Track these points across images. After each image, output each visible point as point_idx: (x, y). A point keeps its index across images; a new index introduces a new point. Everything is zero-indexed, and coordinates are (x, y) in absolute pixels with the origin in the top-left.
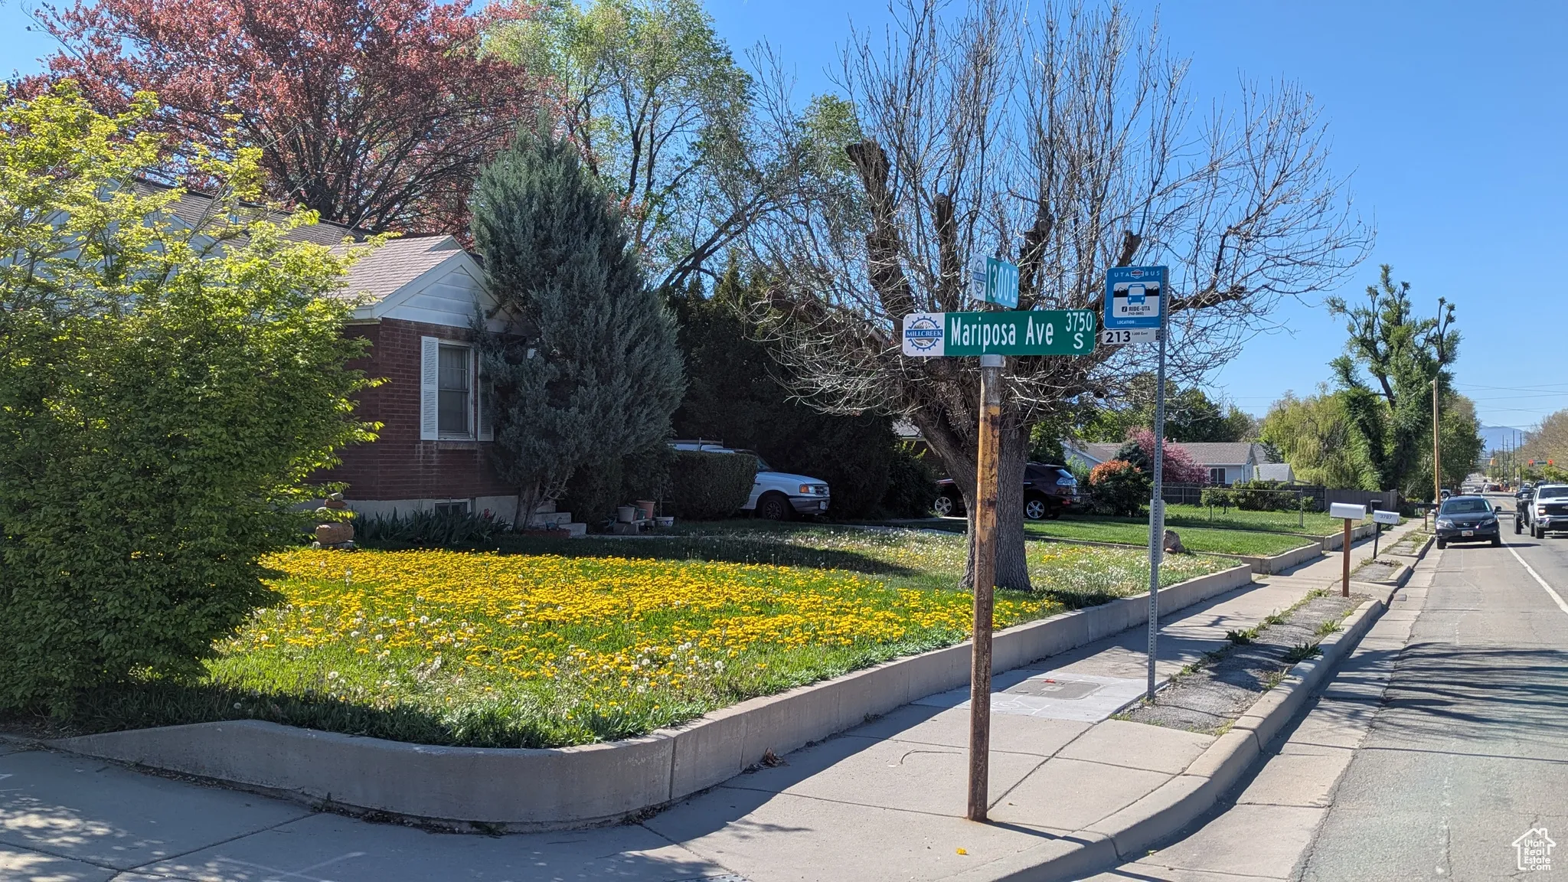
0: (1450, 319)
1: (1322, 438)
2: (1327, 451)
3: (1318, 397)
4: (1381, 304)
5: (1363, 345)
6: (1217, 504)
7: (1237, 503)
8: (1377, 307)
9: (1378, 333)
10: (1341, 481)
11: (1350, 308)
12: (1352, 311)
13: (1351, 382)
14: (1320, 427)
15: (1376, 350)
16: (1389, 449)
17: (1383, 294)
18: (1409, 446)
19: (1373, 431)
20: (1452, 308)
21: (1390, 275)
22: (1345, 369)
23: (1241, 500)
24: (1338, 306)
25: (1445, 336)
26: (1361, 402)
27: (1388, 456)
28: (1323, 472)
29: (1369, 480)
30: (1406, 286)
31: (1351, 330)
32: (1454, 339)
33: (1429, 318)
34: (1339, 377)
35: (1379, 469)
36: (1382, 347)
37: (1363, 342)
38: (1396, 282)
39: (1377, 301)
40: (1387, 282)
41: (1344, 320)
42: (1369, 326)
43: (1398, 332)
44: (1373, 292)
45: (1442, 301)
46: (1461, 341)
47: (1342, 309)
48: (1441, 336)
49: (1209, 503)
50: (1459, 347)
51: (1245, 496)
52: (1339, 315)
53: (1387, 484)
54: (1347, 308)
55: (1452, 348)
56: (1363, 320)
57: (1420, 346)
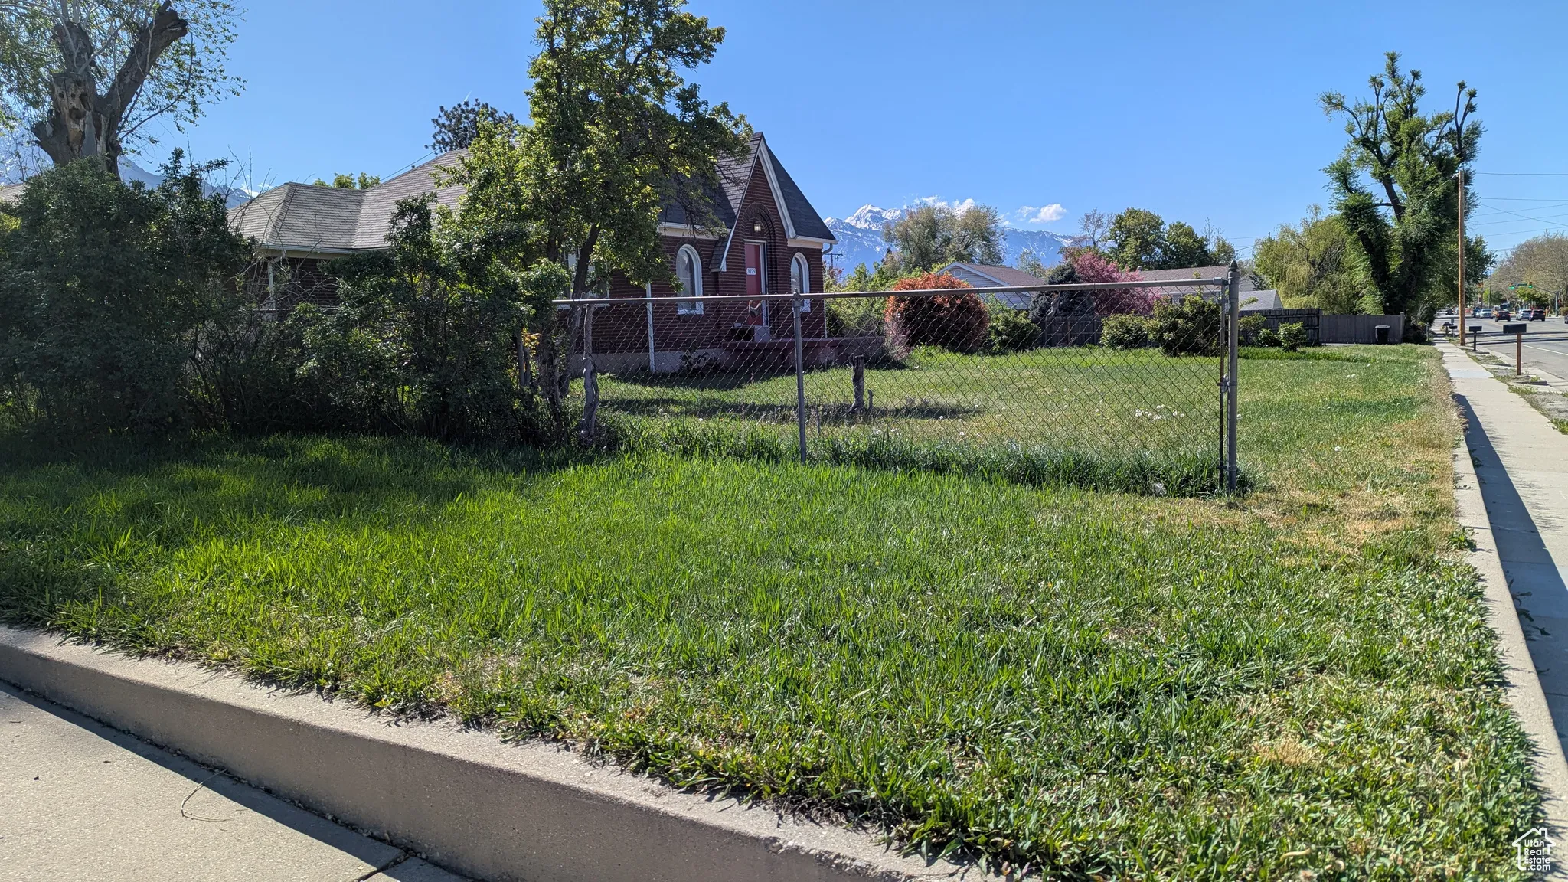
0: (1470, 108)
1: (1313, 263)
2: (1319, 278)
3: (1309, 220)
4: (1386, 96)
5: (1364, 145)
6: (1128, 345)
7: (1159, 342)
8: (1382, 100)
9: (1383, 129)
10: (1333, 309)
11: (1350, 104)
12: (1352, 108)
13: (1350, 190)
14: (1311, 253)
15: (1379, 151)
16: (1395, 264)
17: (1389, 84)
18: (1420, 259)
19: (1375, 245)
20: (1473, 95)
21: (1397, 64)
22: (1343, 176)
23: (1166, 335)
24: (1335, 103)
25: (1464, 130)
26: (1359, 213)
27: (1394, 274)
28: (1312, 301)
29: (1370, 304)
30: (1416, 75)
31: (1351, 131)
32: (1475, 131)
33: (1442, 112)
34: (1336, 185)
35: (1382, 288)
36: (1386, 148)
37: (1365, 142)
38: (1404, 72)
39: (1382, 93)
40: (1393, 73)
41: (1342, 118)
42: (1372, 124)
43: (1404, 128)
44: (1377, 83)
45: (1462, 86)
46: (1483, 135)
47: (1339, 105)
48: (1459, 129)
49: (1116, 342)
50: (1480, 142)
51: (1174, 327)
52: (1337, 114)
53: (1392, 306)
54: (1346, 105)
55: (1471, 143)
56: (1364, 118)
57: (1431, 145)
